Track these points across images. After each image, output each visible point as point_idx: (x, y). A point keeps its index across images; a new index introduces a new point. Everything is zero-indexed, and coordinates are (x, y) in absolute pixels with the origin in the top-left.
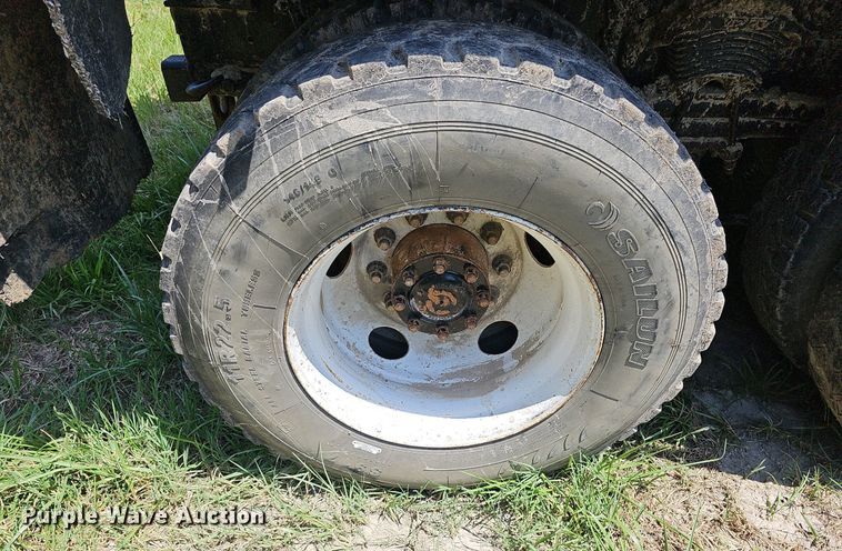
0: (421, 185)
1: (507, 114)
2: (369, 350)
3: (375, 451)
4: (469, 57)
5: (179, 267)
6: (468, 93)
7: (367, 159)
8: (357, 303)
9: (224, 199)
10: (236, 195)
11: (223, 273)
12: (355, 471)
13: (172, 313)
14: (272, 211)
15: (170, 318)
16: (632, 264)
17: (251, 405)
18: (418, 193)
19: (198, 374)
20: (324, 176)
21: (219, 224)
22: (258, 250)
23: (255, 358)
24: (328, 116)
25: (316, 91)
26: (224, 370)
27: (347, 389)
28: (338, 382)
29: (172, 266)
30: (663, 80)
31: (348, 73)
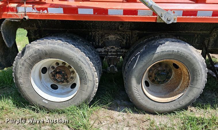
0: (47, 55)
1: (56, 46)
2: (50, 88)
3: (47, 102)
4: (51, 40)
5: (15, 67)
6: (51, 43)
7: (39, 51)
8: (49, 79)
9: (21, 57)
10: (23, 56)
11: (21, 67)
12: (44, 107)
13: (14, 75)
14: (27, 58)
15: (13, 76)
16: (79, 66)
17: (25, 92)
18: (47, 56)
19: (17, 86)
20: (34, 53)
21: (20, 60)
22: (25, 64)
23: (26, 82)
24: (34, 46)
25: (33, 43)
26: (21, 84)
27: (43, 91)
28: (41, 90)
29: (14, 67)
30: (104, 47)
31: (37, 41)
